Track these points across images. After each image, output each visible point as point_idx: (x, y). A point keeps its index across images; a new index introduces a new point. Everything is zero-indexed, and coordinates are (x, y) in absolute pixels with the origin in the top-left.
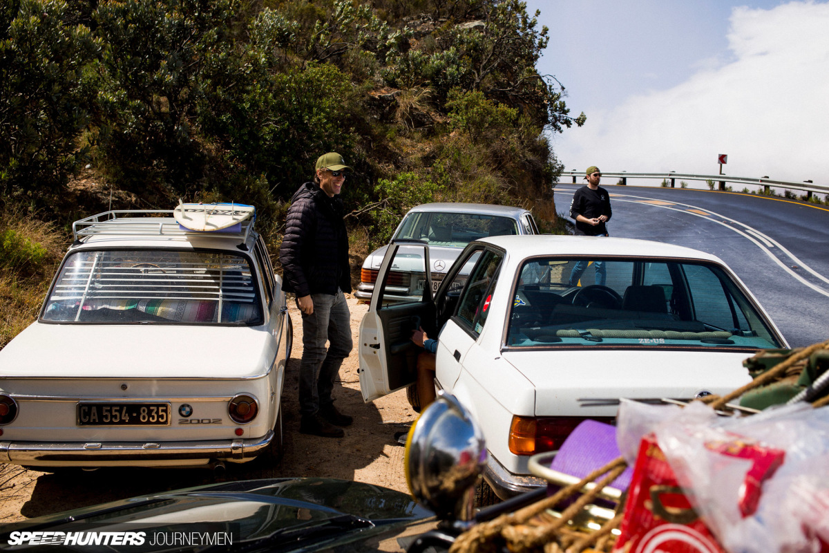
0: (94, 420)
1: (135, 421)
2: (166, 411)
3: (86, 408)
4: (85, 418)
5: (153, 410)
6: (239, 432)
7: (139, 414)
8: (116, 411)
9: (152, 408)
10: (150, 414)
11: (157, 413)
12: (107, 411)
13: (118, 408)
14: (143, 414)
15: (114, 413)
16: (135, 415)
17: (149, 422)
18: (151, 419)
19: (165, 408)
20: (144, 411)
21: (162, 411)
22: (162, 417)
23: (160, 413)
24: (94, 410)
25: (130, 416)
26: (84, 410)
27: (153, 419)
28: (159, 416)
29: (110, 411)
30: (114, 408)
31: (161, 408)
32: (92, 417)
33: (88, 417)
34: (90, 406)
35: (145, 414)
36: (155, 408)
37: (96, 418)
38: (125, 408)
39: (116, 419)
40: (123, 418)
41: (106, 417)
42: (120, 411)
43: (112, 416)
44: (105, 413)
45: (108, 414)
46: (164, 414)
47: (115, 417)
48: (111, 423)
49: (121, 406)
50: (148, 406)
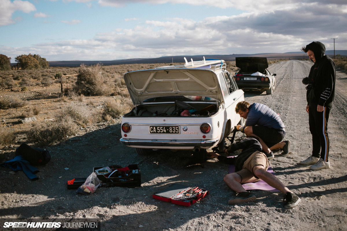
0: (155, 132)
1: (168, 132)
3: (152, 128)
4: (152, 131)
6: (204, 137)
7: (169, 130)
8: (161, 128)
9: (173, 127)
10: (173, 130)
11: (175, 129)
12: (158, 128)
13: (162, 127)
14: (170, 130)
15: (161, 129)
16: (168, 130)
17: (172, 133)
18: (173, 131)
19: (178, 128)
21: (177, 128)
22: (177, 131)
24: (154, 128)
25: (166, 130)
26: (151, 128)
27: (174, 131)
28: (176, 131)
29: (160, 128)
31: (176, 128)
32: (154, 131)
35: (171, 130)
36: (174, 128)
37: (155, 131)
38: (164, 128)
39: (162, 131)
40: (164, 131)
41: (158, 130)
42: (163, 129)
43: (160, 130)
44: (158, 129)
45: (159, 130)
46: (178, 130)
47: (161, 130)
48: (160, 133)
49: (163, 127)
50: (172, 127)
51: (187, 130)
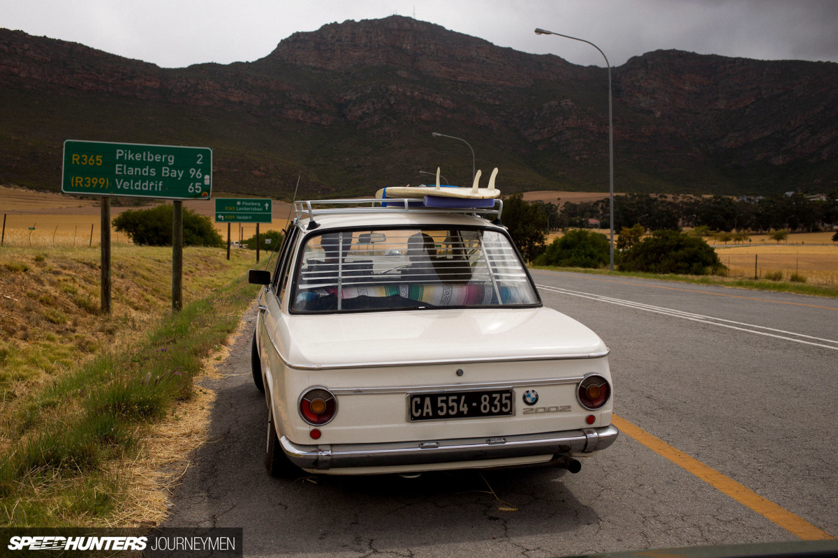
0: (428, 413)
1: (475, 413)
2: (510, 398)
3: (418, 400)
4: (417, 411)
5: (496, 398)
6: (590, 420)
7: (479, 403)
8: (453, 401)
9: (494, 395)
10: (491, 404)
11: (500, 401)
12: (442, 401)
13: (455, 398)
14: (484, 403)
15: (451, 404)
16: (474, 404)
17: (490, 414)
18: (493, 408)
19: (509, 395)
20: (485, 399)
21: (506, 398)
22: (506, 406)
23: (504, 401)
24: (428, 401)
25: (470, 406)
26: (416, 402)
27: (496, 409)
28: (502, 405)
29: (446, 402)
30: (451, 398)
31: (504, 395)
32: (425, 410)
33: (420, 410)
34: (423, 397)
35: (486, 403)
36: (498, 396)
37: (430, 411)
38: (463, 398)
39: (453, 410)
40: (461, 409)
41: (441, 409)
42: (458, 401)
43: (448, 408)
44: (440, 405)
45: (444, 405)
46: (508, 402)
47: (452, 408)
48: (447, 416)
49: (459, 395)
50: (490, 393)
51: (536, 401)
